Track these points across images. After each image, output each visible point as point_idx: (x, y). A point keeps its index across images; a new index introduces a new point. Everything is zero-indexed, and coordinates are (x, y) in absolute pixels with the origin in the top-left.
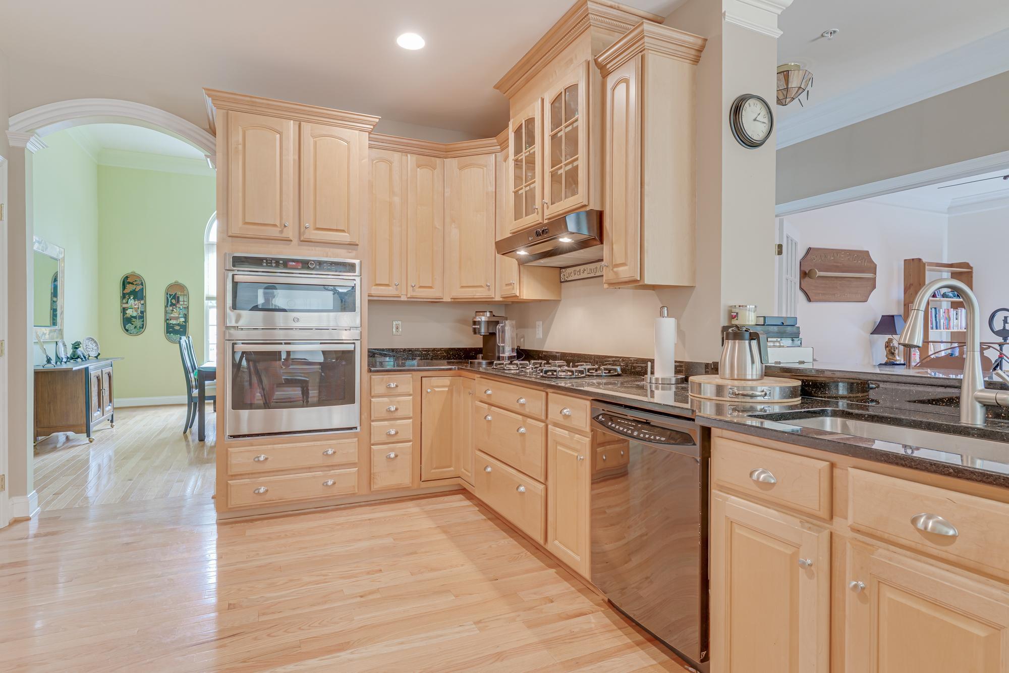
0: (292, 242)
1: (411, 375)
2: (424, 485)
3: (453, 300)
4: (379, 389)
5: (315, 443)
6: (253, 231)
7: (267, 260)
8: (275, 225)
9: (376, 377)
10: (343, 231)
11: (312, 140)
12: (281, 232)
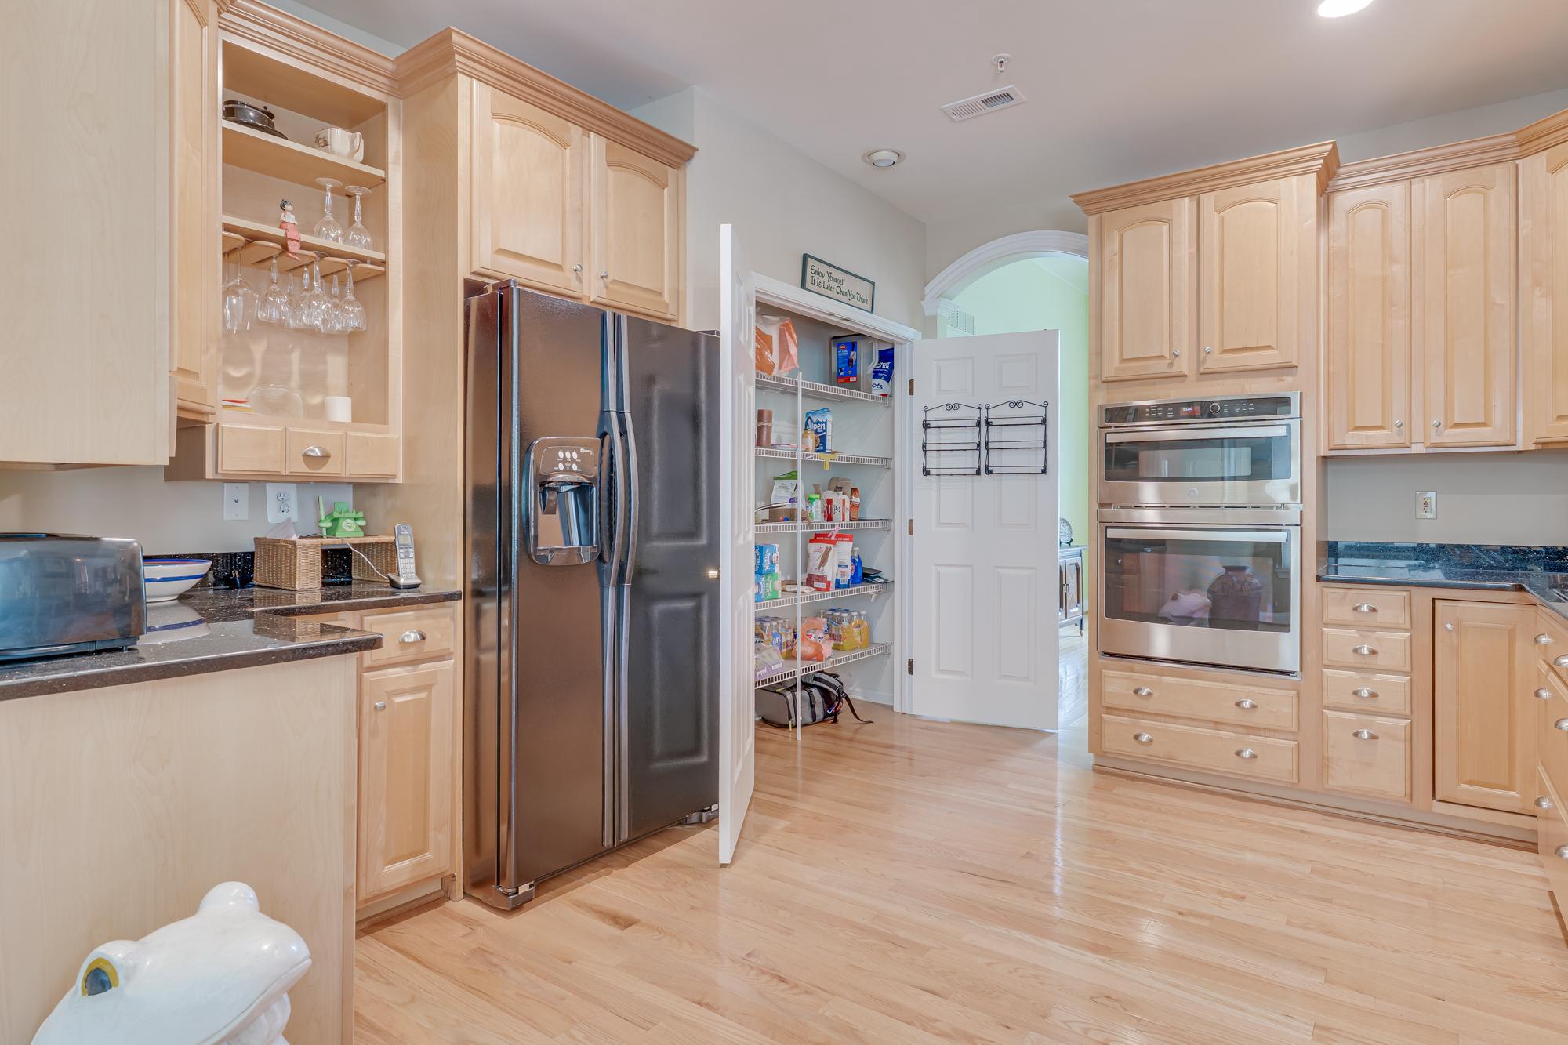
0: (1188, 377)
1: (1405, 594)
2: (1440, 808)
3: (1540, 447)
4: (1334, 612)
5: (1223, 684)
6: (1134, 370)
7: (1150, 409)
8: (1162, 357)
9: (1333, 592)
10: (1269, 347)
11: (1216, 218)
12: (1171, 365)
